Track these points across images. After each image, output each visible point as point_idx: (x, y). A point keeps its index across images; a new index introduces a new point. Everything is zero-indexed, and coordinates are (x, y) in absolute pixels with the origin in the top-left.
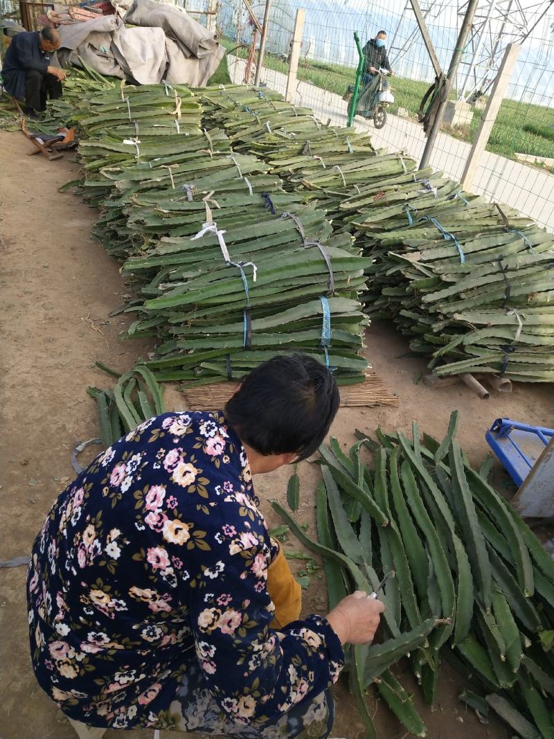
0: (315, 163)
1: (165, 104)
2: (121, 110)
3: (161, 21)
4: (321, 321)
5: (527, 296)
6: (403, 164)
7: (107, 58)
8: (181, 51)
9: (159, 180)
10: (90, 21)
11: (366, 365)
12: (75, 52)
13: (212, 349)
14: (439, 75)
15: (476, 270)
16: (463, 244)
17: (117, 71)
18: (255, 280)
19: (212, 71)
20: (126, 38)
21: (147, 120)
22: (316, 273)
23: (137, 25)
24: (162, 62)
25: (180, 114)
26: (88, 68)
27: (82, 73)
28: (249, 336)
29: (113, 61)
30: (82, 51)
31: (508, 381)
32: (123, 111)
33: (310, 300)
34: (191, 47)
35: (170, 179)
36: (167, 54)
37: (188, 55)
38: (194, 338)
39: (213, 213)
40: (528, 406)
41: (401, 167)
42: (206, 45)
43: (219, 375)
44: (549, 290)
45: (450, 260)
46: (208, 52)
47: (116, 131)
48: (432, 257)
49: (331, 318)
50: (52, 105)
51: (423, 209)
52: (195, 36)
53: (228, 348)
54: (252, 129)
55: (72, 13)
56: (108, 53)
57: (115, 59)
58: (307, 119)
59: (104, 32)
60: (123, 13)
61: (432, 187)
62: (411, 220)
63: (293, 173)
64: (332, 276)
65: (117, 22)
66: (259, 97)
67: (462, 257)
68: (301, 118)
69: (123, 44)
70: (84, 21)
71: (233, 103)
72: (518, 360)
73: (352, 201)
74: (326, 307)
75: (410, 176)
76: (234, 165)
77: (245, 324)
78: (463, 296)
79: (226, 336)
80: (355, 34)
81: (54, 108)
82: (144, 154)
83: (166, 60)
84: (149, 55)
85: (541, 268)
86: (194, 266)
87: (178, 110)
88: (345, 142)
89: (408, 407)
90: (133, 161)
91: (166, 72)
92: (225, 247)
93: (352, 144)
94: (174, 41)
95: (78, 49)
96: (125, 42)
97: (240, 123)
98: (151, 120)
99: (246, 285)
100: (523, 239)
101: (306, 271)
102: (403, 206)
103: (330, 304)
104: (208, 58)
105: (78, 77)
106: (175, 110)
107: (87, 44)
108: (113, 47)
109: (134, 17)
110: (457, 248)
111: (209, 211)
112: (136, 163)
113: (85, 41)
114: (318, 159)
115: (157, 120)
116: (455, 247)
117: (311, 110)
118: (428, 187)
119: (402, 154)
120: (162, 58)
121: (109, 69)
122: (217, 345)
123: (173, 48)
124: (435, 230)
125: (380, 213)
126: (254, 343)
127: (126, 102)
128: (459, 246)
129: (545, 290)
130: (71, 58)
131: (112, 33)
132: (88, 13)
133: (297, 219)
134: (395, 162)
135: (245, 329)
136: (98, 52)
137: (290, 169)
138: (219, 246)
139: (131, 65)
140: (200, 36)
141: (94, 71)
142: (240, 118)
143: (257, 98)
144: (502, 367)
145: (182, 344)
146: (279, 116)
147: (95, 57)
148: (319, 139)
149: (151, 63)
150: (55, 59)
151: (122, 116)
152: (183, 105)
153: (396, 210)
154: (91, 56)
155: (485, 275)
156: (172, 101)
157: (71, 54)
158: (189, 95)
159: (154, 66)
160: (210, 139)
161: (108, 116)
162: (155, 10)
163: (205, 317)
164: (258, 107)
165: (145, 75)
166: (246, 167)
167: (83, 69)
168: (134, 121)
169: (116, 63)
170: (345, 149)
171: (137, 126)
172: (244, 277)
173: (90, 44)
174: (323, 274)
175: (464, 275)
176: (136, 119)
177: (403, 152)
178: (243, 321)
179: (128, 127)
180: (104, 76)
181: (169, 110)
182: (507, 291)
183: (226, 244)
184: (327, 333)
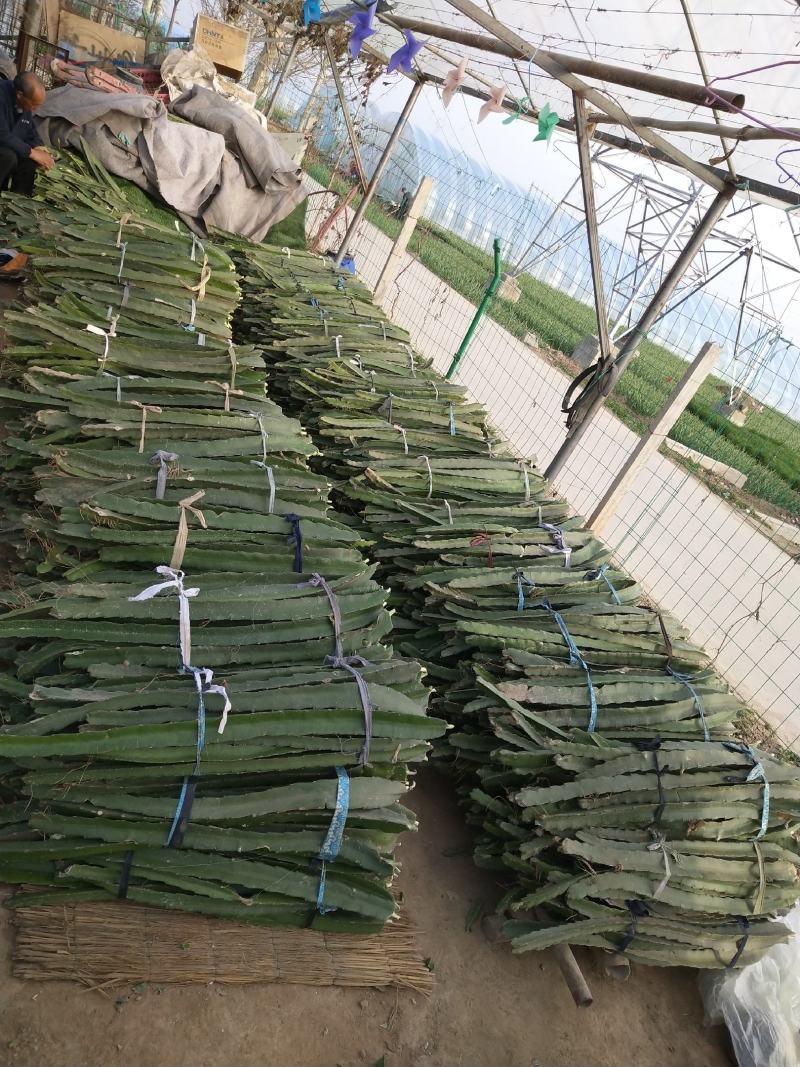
0: (394, 437)
1: (183, 272)
2: (106, 260)
3: (224, 127)
4: (328, 821)
5: (687, 824)
6: (527, 482)
7: (127, 152)
8: (242, 176)
9: (118, 428)
10: (116, 94)
11: (391, 909)
12: (79, 129)
13: (100, 840)
14: (605, 357)
15: (614, 758)
16: (600, 686)
17: (136, 175)
18: (221, 730)
19: (281, 216)
20: (164, 135)
21: (147, 287)
22: (341, 733)
23: (187, 119)
24: (210, 182)
25: (202, 293)
26: (92, 159)
27: (80, 163)
28: (183, 828)
29: (134, 159)
30: (89, 131)
31: (626, 962)
32: (111, 261)
33: (317, 778)
34: (259, 175)
35: (139, 430)
36: (221, 174)
37: (252, 184)
38: (69, 813)
39: (189, 534)
40: (648, 1007)
41: (522, 485)
42: (282, 179)
43: (102, 888)
44: (723, 820)
45: (574, 712)
46: (282, 188)
47: (90, 290)
48: (546, 700)
49: (348, 819)
50: (10, 200)
51: (545, 585)
52: (270, 162)
53: (132, 843)
54: (312, 340)
55: (91, 75)
56: (131, 145)
57: (138, 158)
58: (398, 349)
59: (132, 116)
60: (175, 95)
61: (564, 545)
62: (522, 599)
63: (355, 444)
64: (368, 743)
65: (157, 108)
66: (337, 286)
67: (594, 710)
68: (390, 345)
69: (158, 142)
70: (107, 91)
71: (295, 284)
72: (650, 932)
73: (436, 536)
74: (344, 795)
75: (534, 510)
76: (259, 433)
77: (181, 804)
78: (584, 804)
79: (138, 820)
80: (496, 242)
81: (10, 206)
82: (114, 359)
83: (216, 181)
84: (194, 167)
85: (716, 778)
86: (118, 653)
87: (202, 287)
88: (447, 412)
89: (446, 996)
90: (93, 364)
91: (212, 197)
92: (188, 628)
93: (457, 417)
94: (236, 158)
95: (84, 126)
96: (160, 139)
97: (296, 322)
98: (155, 289)
99: (201, 738)
100: (693, 699)
101: (324, 726)
102: (514, 573)
103: (352, 789)
104: (280, 196)
105: (71, 167)
106: (196, 285)
107: (101, 125)
108: (140, 141)
109: (187, 108)
110: (589, 692)
111: (183, 529)
112: (97, 369)
113: (98, 119)
114: (400, 432)
115: (163, 291)
116: (586, 689)
117: (408, 333)
118: (557, 544)
119: (528, 463)
120: (212, 176)
121: (125, 168)
122: (111, 834)
123: (233, 168)
124: (558, 638)
125: (475, 575)
126: (188, 841)
127: (120, 249)
128: (592, 689)
129: (716, 818)
130: (69, 136)
131: (144, 122)
132: (117, 81)
133: (335, 600)
134: (516, 475)
135: (178, 815)
136: (114, 140)
137: (352, 436)
138: (177, 622)
139: (160, 173)
140: (276, 164)
141: (99, 166)
142: (299, 315)
143: (334, 288)
144: (621, 941)
145: (40, 821)
146: (359, 330)
147: (106, 144)
148: (409, 392)
149: (193, 179)
150: (44, 128)
151: (108, 269)
152: (212, 282)
153: (501, 577)
154: (102, 142)
155: (628, 774)
156: (197, 270)
157: (71, 131)
158: (225, 268)
159: (195, 184)
160: (235, 362)
161: (84, 263)
162: (222, 110)
163: (104, 781)
164: (330, 302)
165: (178, 193)
166: (278, 440)
167: (82, 155)
168: (125, 283)
169: (139, 164)
170: (444, 422)
171: (126, 293)
172: (202, 720)
173: (105, 125)
174: (354, 736)
175: (594, 763)
176: (128, 280)
177: (530, 461)
178: (178, 797)
179: (111, 290)
180: (112, 174)
181: (187, 283)
182: (658, 812)
183: (191, 622)
184: (333, 843)
